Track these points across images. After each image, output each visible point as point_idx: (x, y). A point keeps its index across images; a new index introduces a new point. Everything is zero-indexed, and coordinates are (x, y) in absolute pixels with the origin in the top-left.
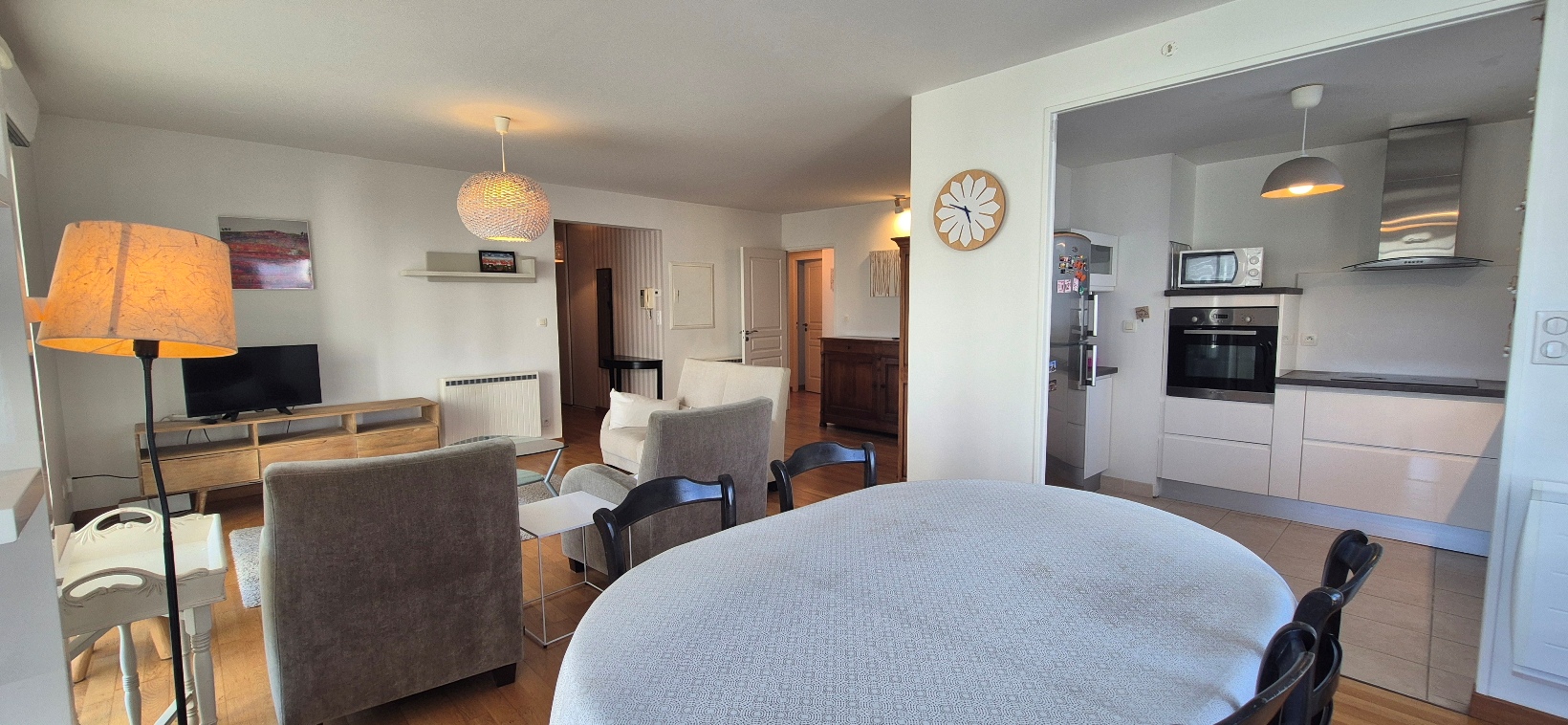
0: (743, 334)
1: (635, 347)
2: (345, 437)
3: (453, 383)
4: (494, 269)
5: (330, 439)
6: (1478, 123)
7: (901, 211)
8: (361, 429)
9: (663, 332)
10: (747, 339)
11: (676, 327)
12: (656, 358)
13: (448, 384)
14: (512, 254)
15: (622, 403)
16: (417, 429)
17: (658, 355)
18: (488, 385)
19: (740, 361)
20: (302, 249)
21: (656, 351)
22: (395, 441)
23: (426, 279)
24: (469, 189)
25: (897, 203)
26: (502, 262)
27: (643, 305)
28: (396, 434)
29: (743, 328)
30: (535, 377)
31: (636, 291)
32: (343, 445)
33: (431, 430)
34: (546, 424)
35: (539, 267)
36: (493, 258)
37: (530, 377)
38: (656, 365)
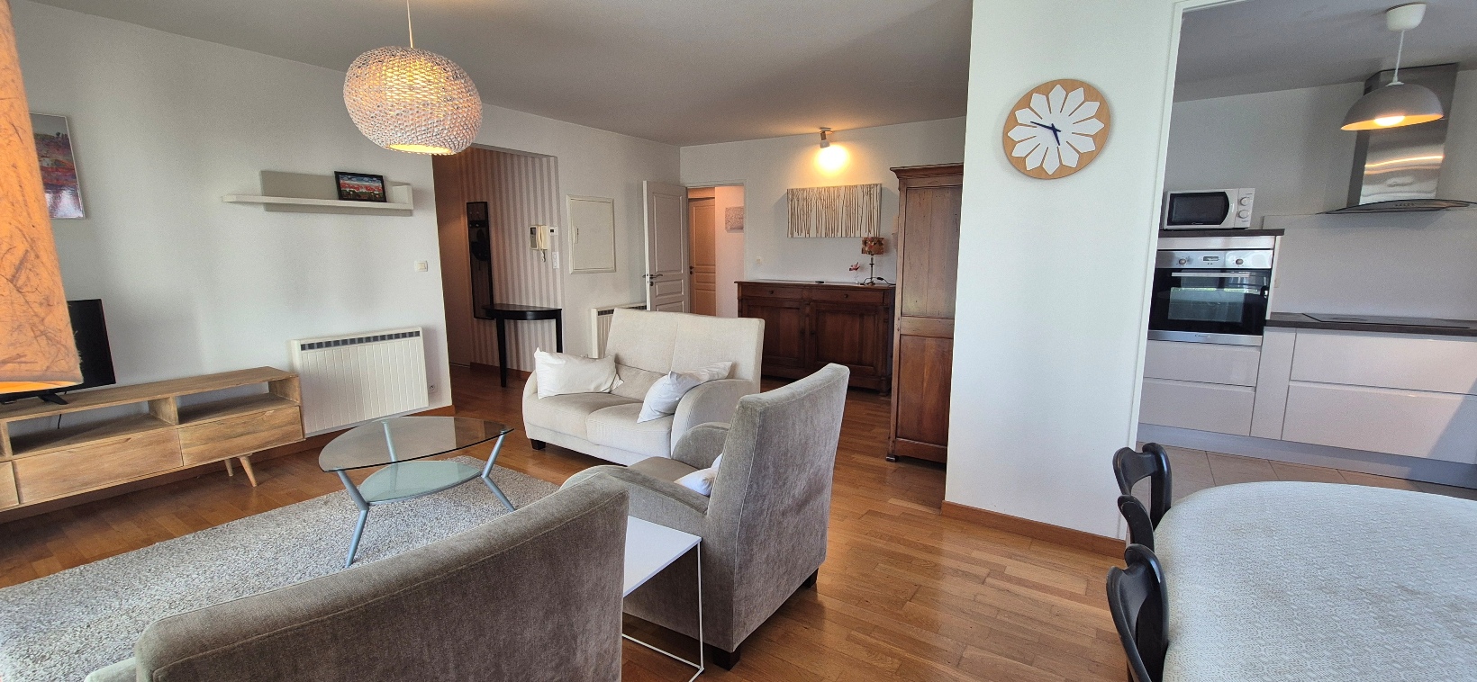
0: (648, 278)
1: (524, 293)
2: (160, 430)
3: (311, 346)
4: (357, 197)
5: (136, 436)
6: (1465, 68)
7: (827, 145)
8: (186, 415)
9: (562, 278)
10: (652, 284)
11: (576, 271)
12: (552, 307)
13: (303, 347)
14: (380, 178)
15: (552, 365)
16: (270, 411)
17: (556, 302)
18: (359, 347)
19: (645, 308)
20: (61, 158)
21: (552, 297)
22: (240, 430)
23: (262, 209)
24: (365, 70)
25: (823, 136)
26: (366, 188)
27: (534, 244)
28: (238, 421)
29: (647, 272)
30: (417, 334)
31: (523, 231)
32: (158, 443)
33: (290, 411)
34: (433, 389)
35: (417, 195)
36: (354, 182)
37: (411, 335)
38: (555, 314)
